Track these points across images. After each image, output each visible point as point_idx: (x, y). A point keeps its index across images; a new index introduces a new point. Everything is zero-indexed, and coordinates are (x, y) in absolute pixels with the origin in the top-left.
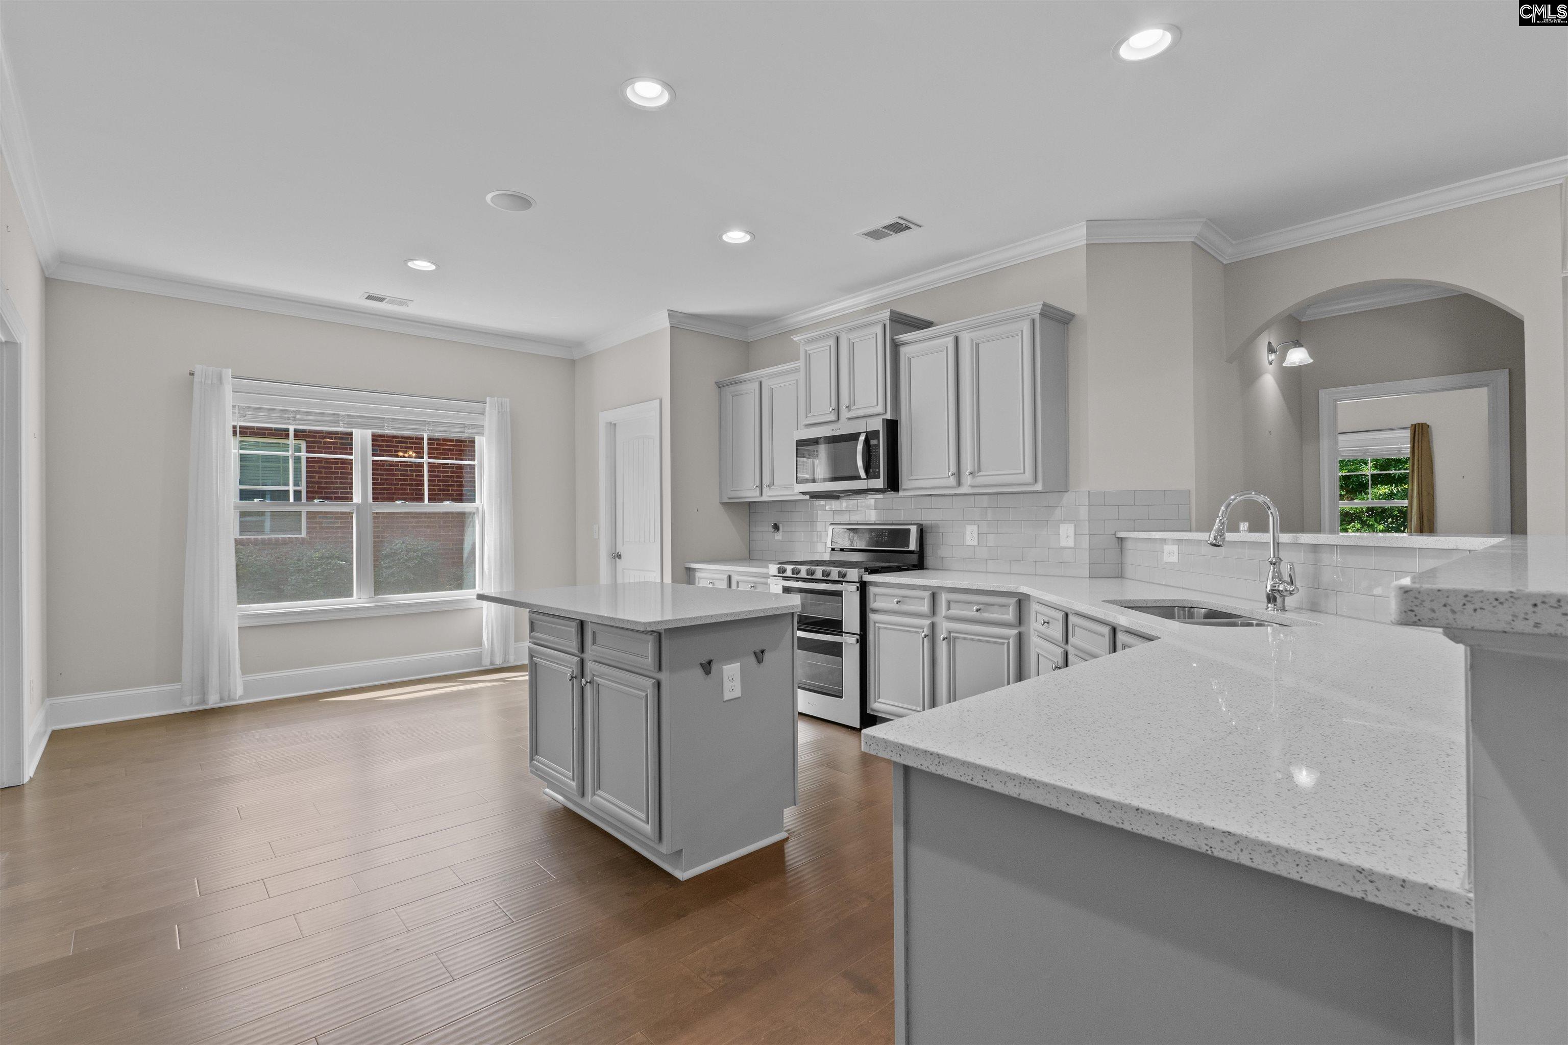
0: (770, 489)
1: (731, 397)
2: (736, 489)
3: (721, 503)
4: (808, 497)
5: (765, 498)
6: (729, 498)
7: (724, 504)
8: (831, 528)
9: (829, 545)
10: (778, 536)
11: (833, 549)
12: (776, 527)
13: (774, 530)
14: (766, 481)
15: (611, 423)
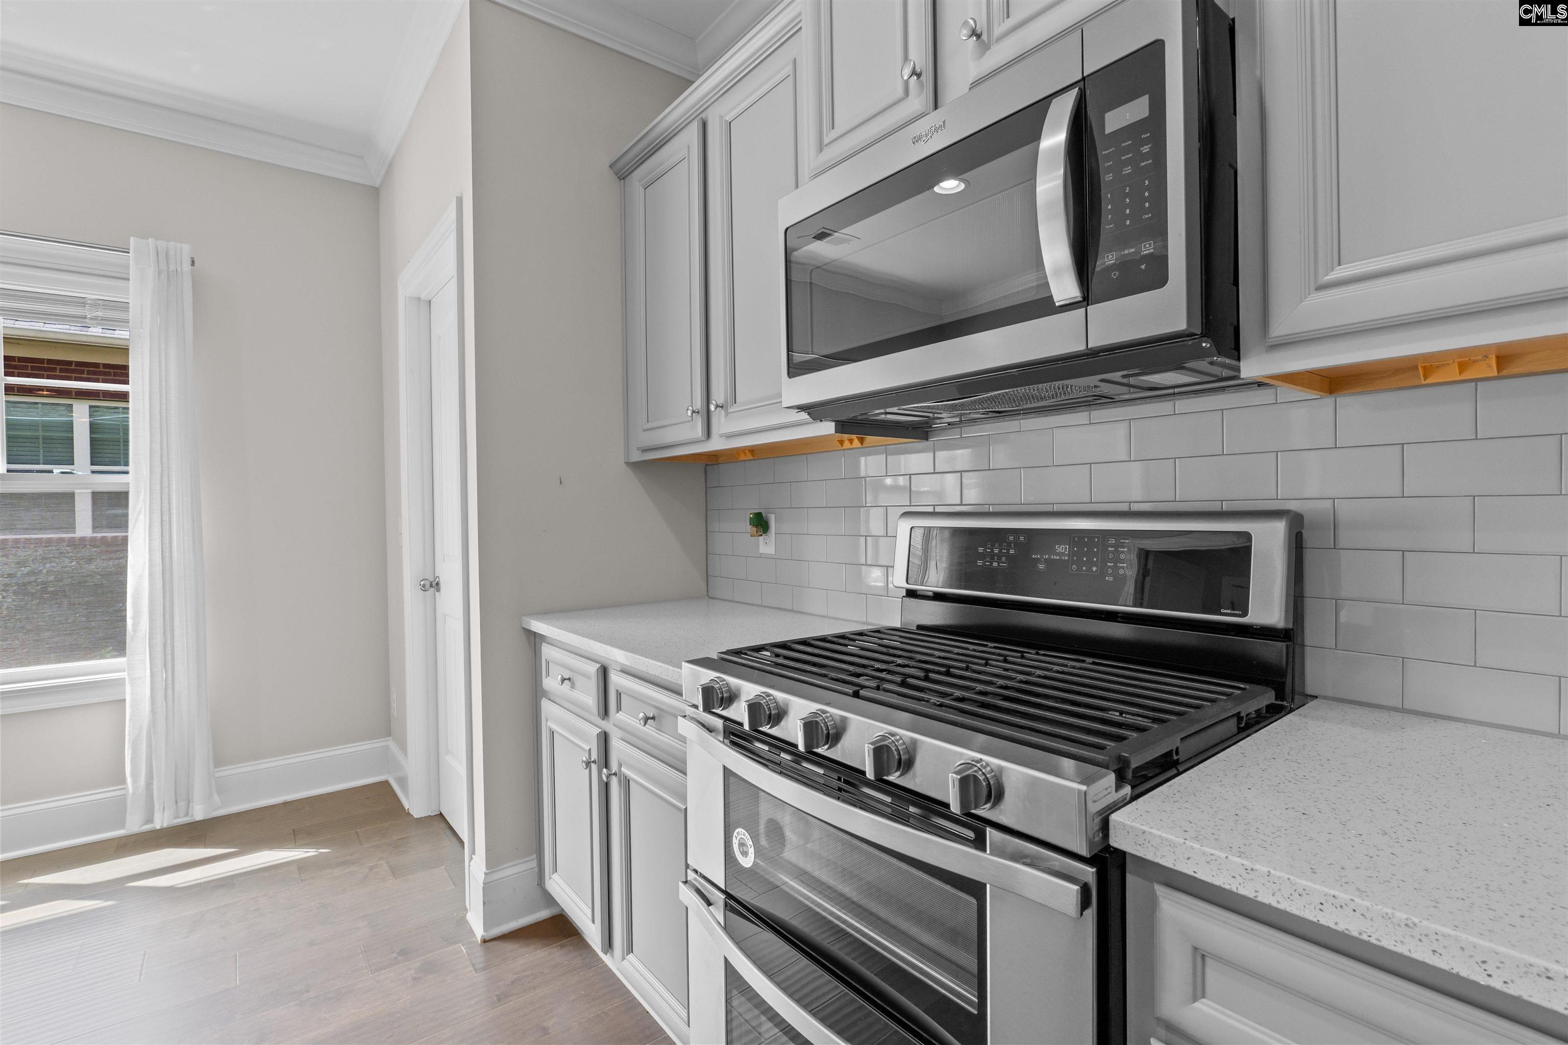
0: (727, 414)
1: (642, 190)
2: (654, 424)
3: (627, 463)
4: (827, 428)
5: (716, 444)
6: (645, 450)
7: (642, 468)
8: (904, 527)
9: (899, 579)
10: (767, 546)
11: (911, 594)
12: (761, 523)
13: (755, 529)
14: (719, 394)
15: (419, 299)
